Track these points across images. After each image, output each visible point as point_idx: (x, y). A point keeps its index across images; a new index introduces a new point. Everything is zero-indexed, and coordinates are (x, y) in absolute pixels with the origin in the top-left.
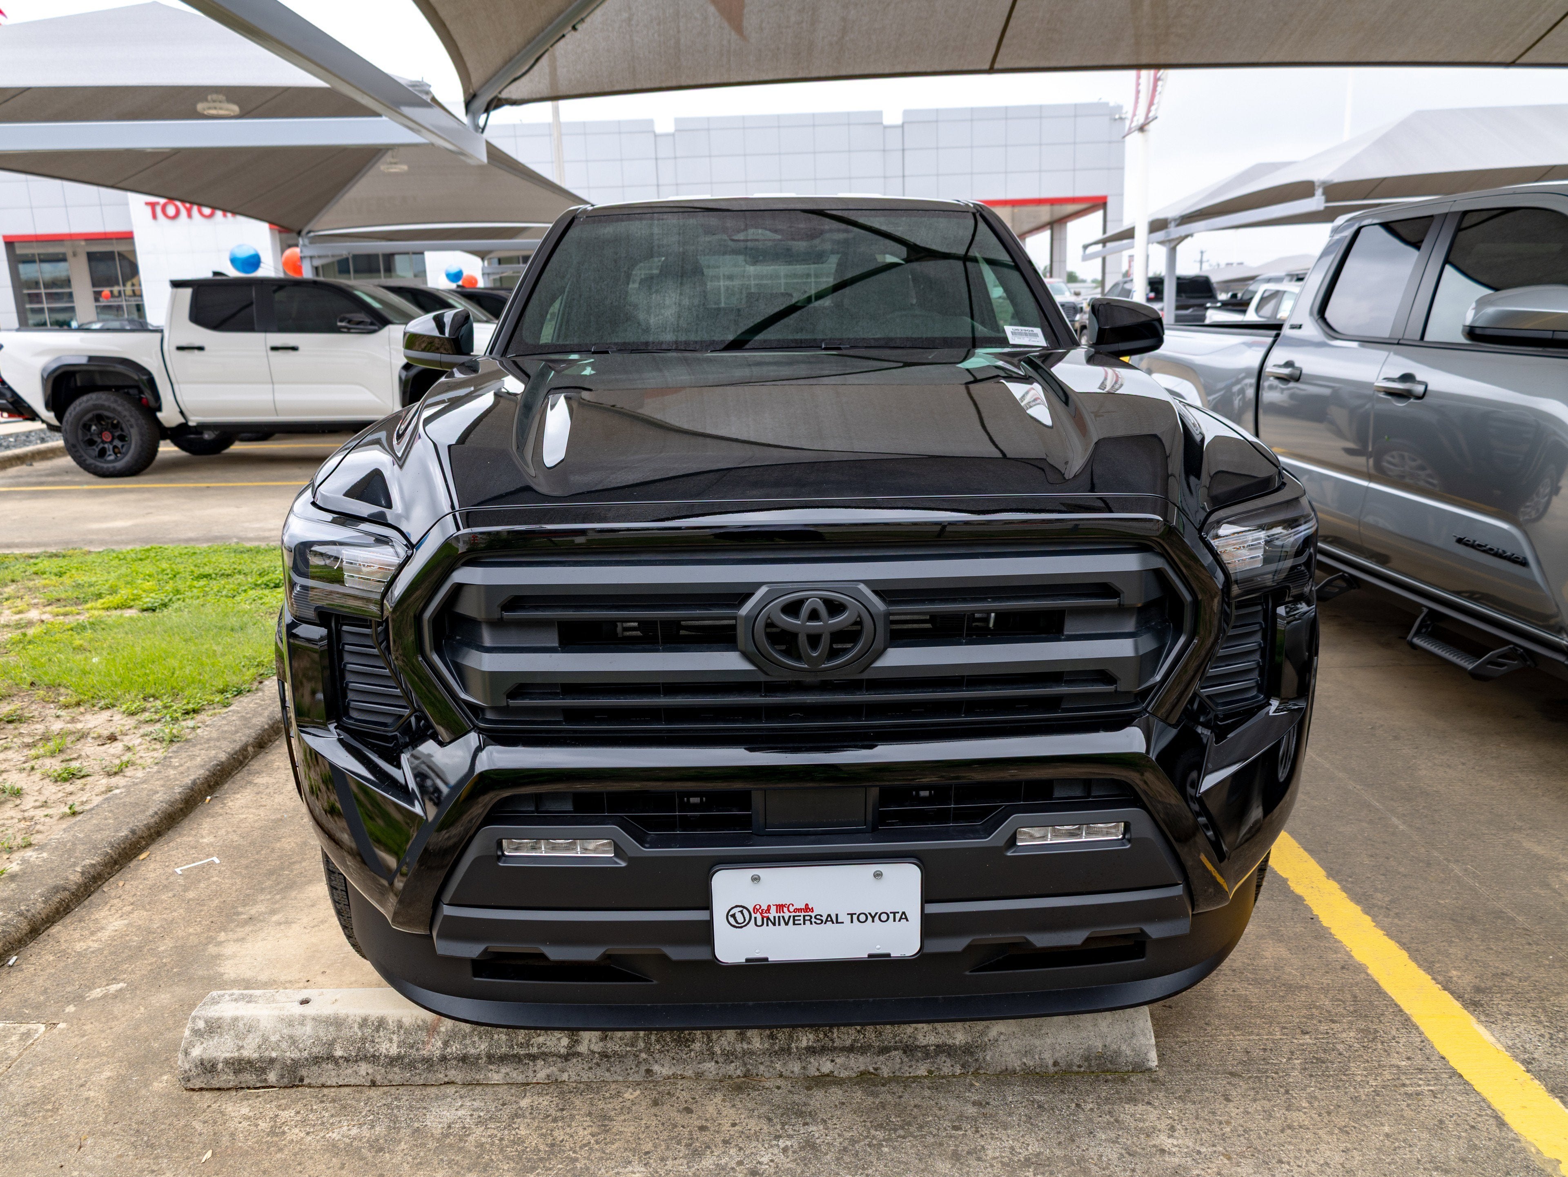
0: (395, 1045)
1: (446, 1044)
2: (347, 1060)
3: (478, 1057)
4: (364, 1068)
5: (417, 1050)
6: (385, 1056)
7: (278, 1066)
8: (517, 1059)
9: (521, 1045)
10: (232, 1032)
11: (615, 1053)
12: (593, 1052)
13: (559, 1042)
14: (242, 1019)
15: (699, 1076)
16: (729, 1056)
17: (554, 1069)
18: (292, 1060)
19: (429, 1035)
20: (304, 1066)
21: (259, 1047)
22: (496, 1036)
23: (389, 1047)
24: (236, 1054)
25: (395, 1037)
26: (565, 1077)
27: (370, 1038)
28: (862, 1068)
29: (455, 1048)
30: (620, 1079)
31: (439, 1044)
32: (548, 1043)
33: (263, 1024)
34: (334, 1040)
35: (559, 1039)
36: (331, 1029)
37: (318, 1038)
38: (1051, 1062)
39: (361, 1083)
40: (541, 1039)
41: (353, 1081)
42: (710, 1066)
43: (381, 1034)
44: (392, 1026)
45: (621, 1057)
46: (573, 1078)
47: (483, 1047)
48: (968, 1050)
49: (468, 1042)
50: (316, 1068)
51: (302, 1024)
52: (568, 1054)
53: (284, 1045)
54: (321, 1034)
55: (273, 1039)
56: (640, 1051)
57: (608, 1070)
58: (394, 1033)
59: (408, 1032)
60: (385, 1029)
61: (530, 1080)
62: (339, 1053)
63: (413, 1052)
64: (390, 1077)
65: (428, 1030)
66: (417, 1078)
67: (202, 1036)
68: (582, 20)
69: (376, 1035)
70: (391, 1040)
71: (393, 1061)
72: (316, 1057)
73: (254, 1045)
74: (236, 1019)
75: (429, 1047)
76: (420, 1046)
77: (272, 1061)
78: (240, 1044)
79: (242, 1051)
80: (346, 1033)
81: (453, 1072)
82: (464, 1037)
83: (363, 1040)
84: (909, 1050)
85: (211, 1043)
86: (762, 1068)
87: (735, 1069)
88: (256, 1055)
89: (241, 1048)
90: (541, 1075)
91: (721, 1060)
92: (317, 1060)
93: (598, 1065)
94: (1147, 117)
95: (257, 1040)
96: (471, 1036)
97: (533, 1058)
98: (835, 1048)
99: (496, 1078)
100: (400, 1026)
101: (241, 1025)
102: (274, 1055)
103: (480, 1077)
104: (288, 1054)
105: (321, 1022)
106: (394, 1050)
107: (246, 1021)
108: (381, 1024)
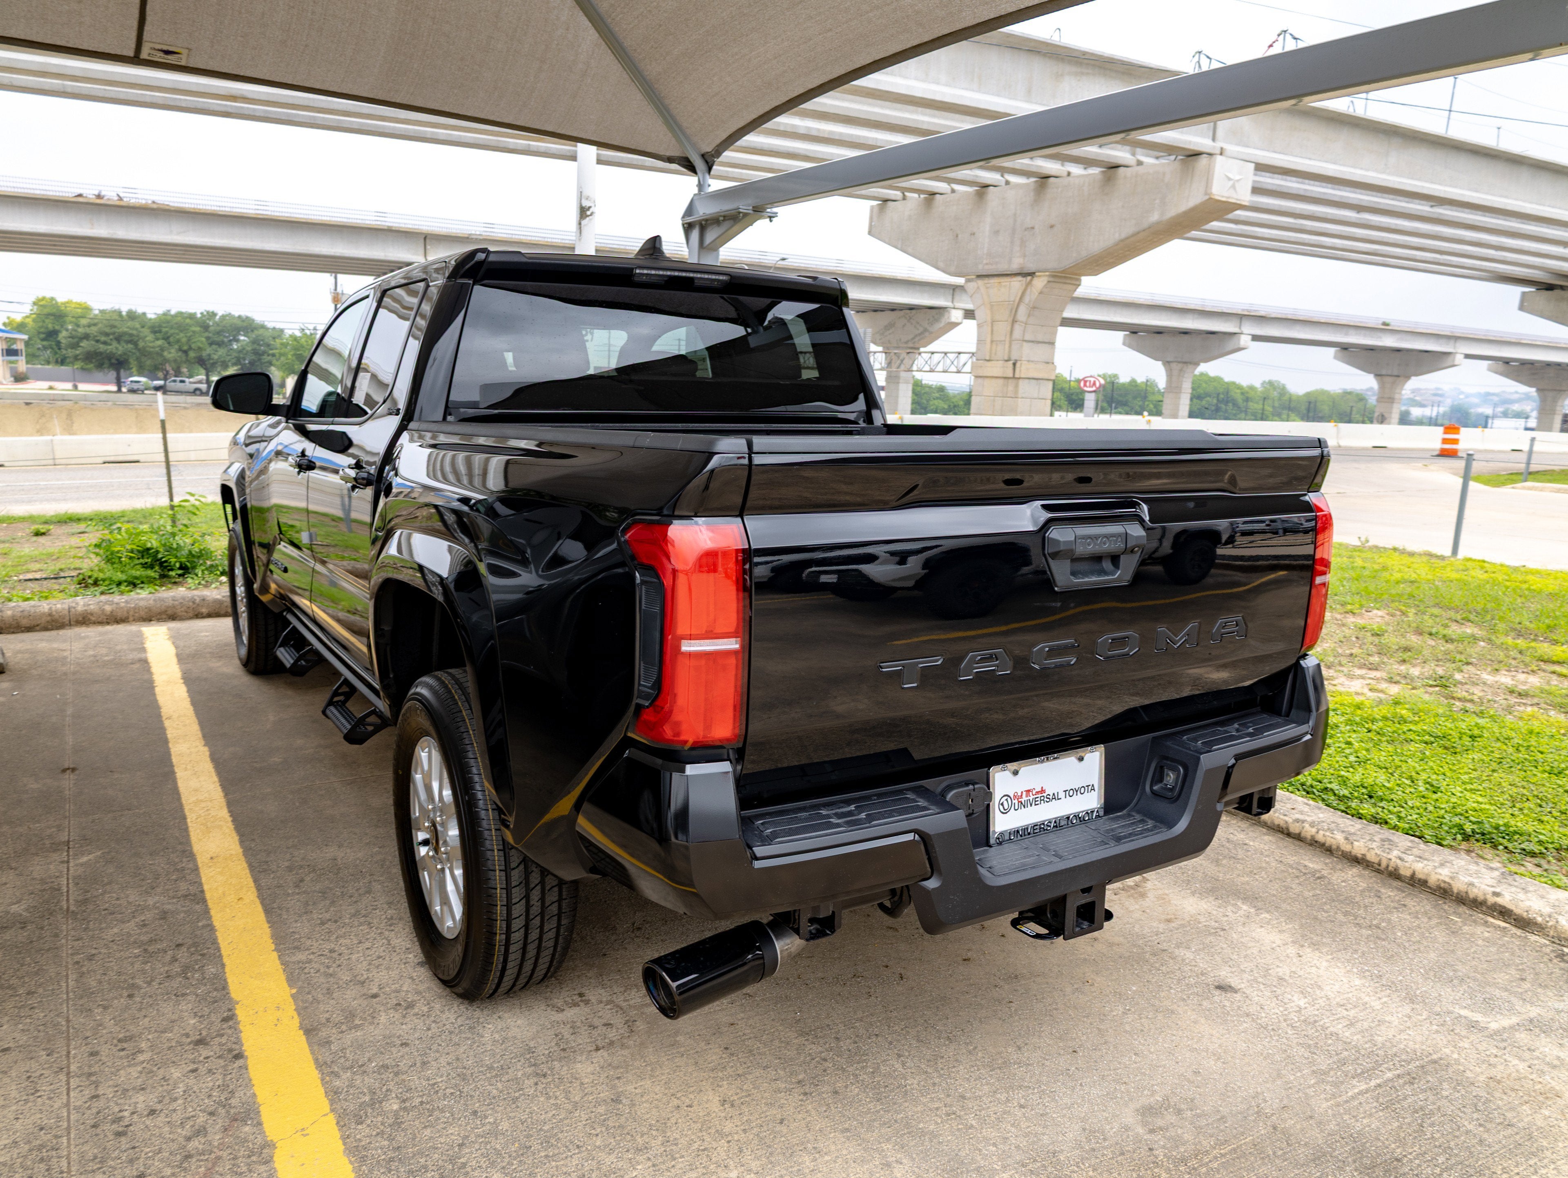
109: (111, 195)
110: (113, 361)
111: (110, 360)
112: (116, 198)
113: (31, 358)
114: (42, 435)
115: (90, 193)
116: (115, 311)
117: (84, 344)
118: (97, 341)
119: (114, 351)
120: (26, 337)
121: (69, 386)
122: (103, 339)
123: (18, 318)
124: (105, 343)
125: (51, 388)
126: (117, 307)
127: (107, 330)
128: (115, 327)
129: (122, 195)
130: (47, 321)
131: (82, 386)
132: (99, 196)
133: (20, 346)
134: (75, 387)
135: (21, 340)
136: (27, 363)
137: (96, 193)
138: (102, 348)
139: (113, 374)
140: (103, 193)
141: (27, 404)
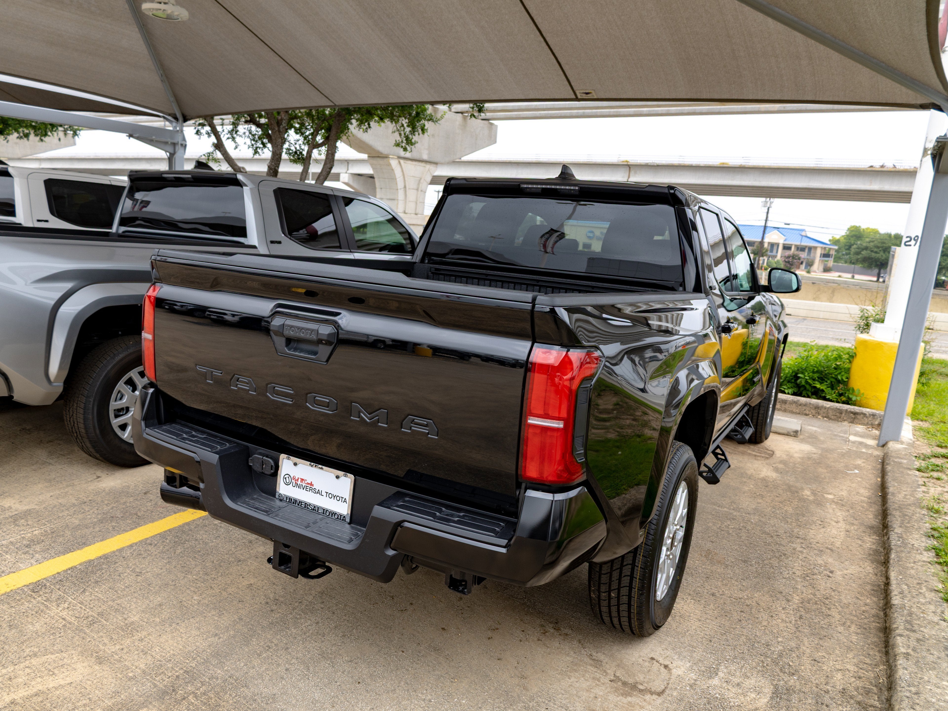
109: (889, 165)
110: (878, 263)
111: (876, 262)
112: (892, 166)
113: (837, 259)
114: (815, 300)
115: (877, 165)
116: (887, 234)
117: (864, 253)
118: (872, 251)
119: (880, 257)
120: (836, 247)
121: (849, 276)
122: (875, 250)
123: (837, 237)
124: (876, 252)
125: (840, 276)
126: (889, 232)
127: (879, 245)
128: (884, 243)
129: (895, 164)
130: (852, 239)
131: (857, 277)
132: (882, 166)
133: (833, 253)
134: (853, 277)
135: (833, 249)
136: (834, 262)
137: (881, 164)
138: (873, 255)
139: (876, 271)
140: (885, 165)
141: (813, 283)
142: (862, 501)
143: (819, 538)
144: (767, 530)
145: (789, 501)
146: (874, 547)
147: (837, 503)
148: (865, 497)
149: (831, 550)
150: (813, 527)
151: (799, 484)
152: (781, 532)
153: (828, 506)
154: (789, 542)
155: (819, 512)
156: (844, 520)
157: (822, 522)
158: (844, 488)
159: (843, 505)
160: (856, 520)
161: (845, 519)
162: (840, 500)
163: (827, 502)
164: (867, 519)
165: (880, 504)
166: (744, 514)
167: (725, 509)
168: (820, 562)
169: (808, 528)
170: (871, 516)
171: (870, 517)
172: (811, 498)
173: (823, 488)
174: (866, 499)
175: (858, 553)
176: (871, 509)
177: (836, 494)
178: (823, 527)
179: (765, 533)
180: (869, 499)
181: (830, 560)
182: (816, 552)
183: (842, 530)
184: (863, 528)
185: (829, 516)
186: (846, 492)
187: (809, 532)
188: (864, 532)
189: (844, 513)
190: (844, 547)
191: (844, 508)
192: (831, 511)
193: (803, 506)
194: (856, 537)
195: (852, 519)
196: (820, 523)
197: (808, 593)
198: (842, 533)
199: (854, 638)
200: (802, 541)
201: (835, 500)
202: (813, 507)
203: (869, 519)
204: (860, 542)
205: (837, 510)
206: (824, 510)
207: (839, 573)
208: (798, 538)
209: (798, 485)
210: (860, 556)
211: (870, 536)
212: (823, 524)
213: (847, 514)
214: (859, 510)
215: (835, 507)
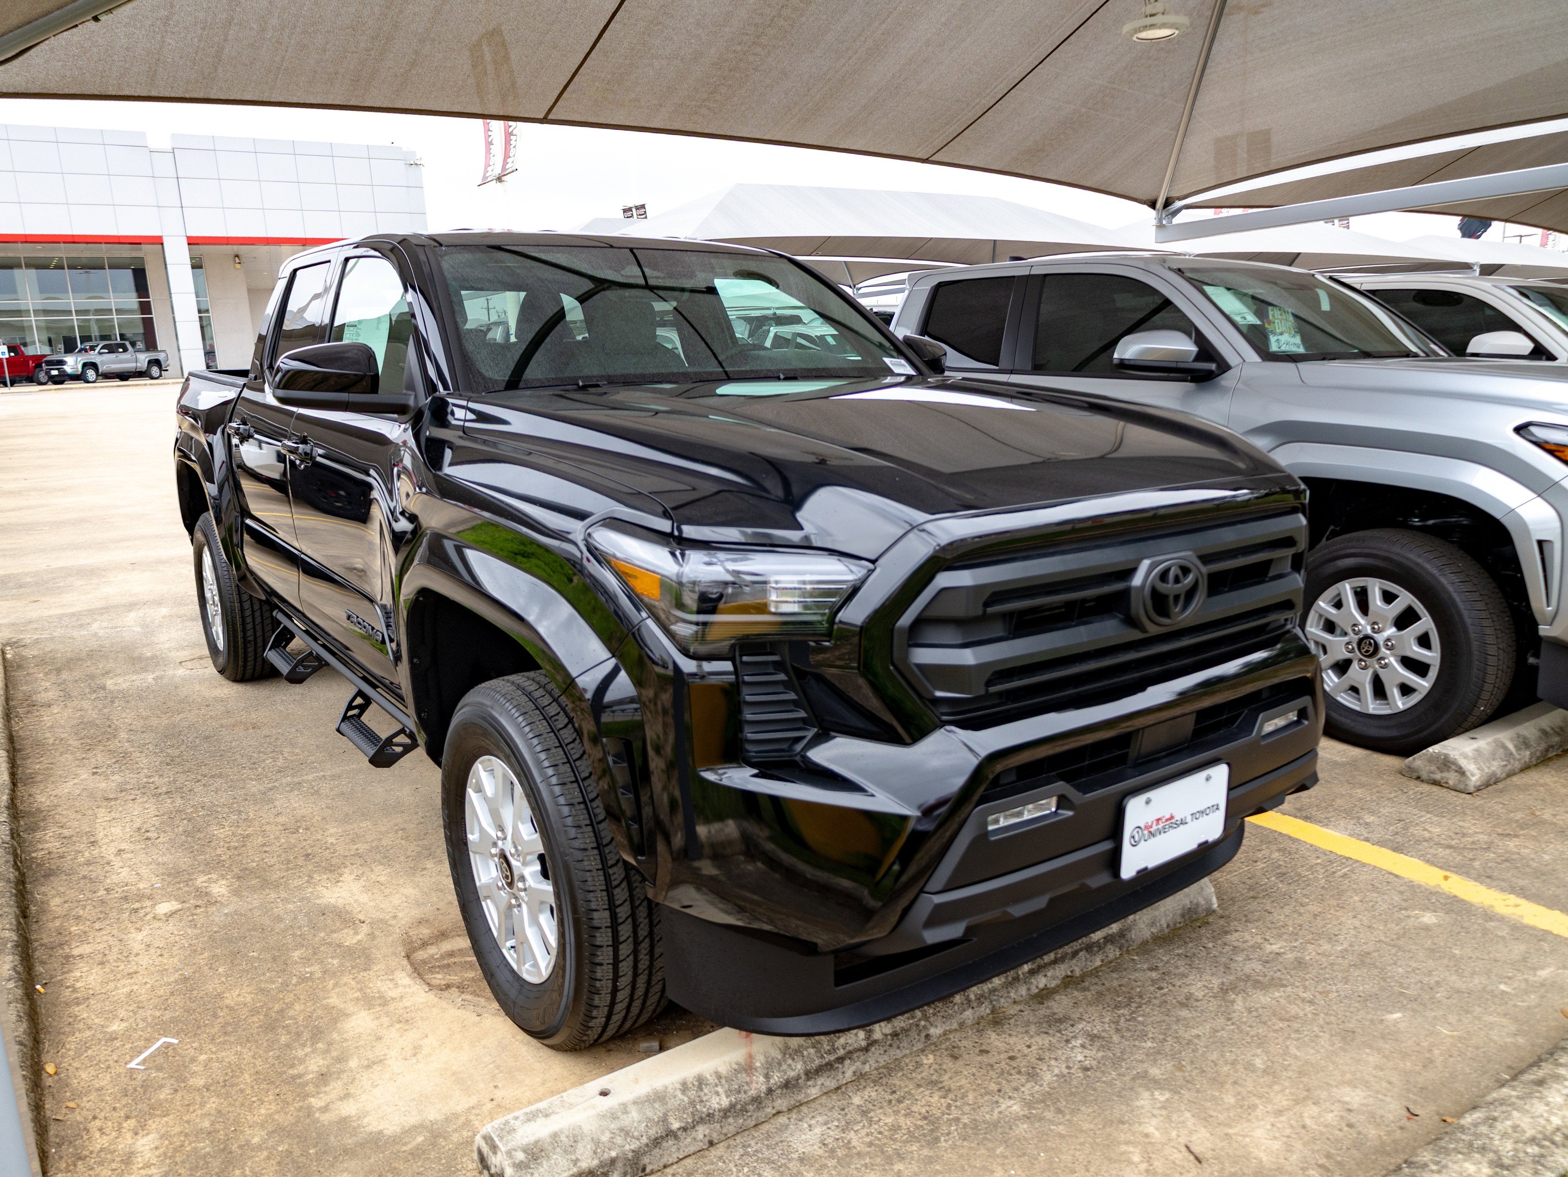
0: (723, 1096)
1: (767, 1077)
2: (685, 1129)
3: (798, 1078)
4: (702, 1131)
5: (745, 1092)
6: (719, 1111)
7: (619, 1164)
8: (829, 1066)
9: (829, 1052)
10: (558, 1150)
11: (903, 1029)
12: (886, 1035)
13: (858, 1038)
14: (562, 1131)
15: (962, 1025)
16: (980, 999)
17: (858, 1064)
18: (633, 1151)
19: (748, 1075)
20: (645, 1153)
21: (595, 1153)
22: (805, 1053)
23: (719, 1101)
24: (575, 1170)
25: (719, 1089)
26: (867, 1068)
27: (697, 1099)
28: (1064, 974)
29: (777, 1078)
30: (908, 1052)
31: (762, 1079)
32: (849, 1041)
33: (586, 1128)
34: (665, 1115)
35: (856, 1035)
36: (657, 1105)
37: (649, 1120)
38: (1165, 925)
39: (699, 1148)
40: (842, 1041)
41: (692, 1149)
42: (969, 1013)
43: (706, 1091)
44: (712, 1080)
45: (905, 1031)
46: (874, 1065)
47: (799, 1067)
48: (1122, 934)
49: (784, 1067)
50: (657, 1150)
51: (626, 1112)
52: (868, 1045)
53: (619, 1140)
54: (650, 1114)
55: (605, 1138)
56: (920, 1020)
57: (898, 1048)
58: (716, 1085)
59: (729, 1080)
60: (706, 1085)
61: (840, 1083)
62: (676, 1125)
63: (742, 1096)
64: (725, 1131)
65: (746, 1070)
66: (749, 1121)
67: (527, 1167)
68: (110, 11)
69: (702, 1094)
70: (717, 1094)
71: (726, 1113)
72: (656, 1139)
73: (589, 1153)
74: (555, 1136)
75: (754, 1085)
76: (746, 1088)
77: (613, 1161)
78: (574, 1157)
79: (579, 1164)
80: (672, 1103)
81: (779, 1101)
82: (780, 1064)
83: (692, 1103)
84: (1089, 948)
85: (542, 1170)
86: (1002, 1000)
87: (985, 1010)
88: (596, 1162)
89: (576, 1162)
90: (849, 1074)
91: (975, 1005)
92: (656, 1142)
93: (891, 1045)
94: (504, 168)
95: (589, 1147)
96: (785, 1061)
97: (841, 1060)
98: (1046, 964)
99: (814, 1092)
100: (719, 1077)
101: (563, 1138)
102: (613, 1154)
103: (801, 1097)
104: (627, 1147)
105: (643, 1103)
106: (725, 1102)
107: (566, 1133)
108: (701, 1082)
142: (83, 938)
143: (136, 808)
144: (220, 781)
145: (236, 848)
146: (38, 835)
147: (140, 897)
148: (81, 956)
149: (107, 799)
150: (156, 821)
151: (256, 903)
152: (199, 788)
153: (154, 879)
154: (175, 781)
155: (164, 854)
156: (108, 863)
157: (148, 839)
158: (144, 960)
159: (126, 898)
160: (84, 877)
161: (107, 868)
162: (136, 911)
163: (162, 888)
164: (62, 889)
165: (37, 954)
166: (276, 784)
167: (310, 777)
168: (116, 777)
169: (163, 815)
170: (55, 902)
171: (57, 901)
172: (201, 880)
173: (193, 924)
174: (76, 952)
175: (64, 812)
176: (57, 923)
177: (156, 924)
178: (139, 829)
179: (220, 776)
180: (67, 957)
181: (103, 785)
182: (128, 787)
183: (104, 841)
184: (67, 864)
185: (142, 857)
186: (137, 947)
187: (158, 809)
188: (63, 857)
189: (115, 878)
190: (90, 812)
191: (118, 893)
192: (144, 871)
193: (203, 853)
194: (74, 839)
195: (94, 875)
196: (148, 834)
197: (113, 745)
198: (101, 834)
199: (48, 735)
200: (159, 791)
201: (148, 903)
202: (185, 861)
203: (59, 894)
204: (66, 833)
205: (133, 879)
206: (158, 864)
207: (85, 776)
208: (167, 793)
209: (255, 900)
210: (59, 810)
211: (49, 853)
212: (143, 835)
213: (108, 881)
214: (84, 909)
215: (141, 886)
